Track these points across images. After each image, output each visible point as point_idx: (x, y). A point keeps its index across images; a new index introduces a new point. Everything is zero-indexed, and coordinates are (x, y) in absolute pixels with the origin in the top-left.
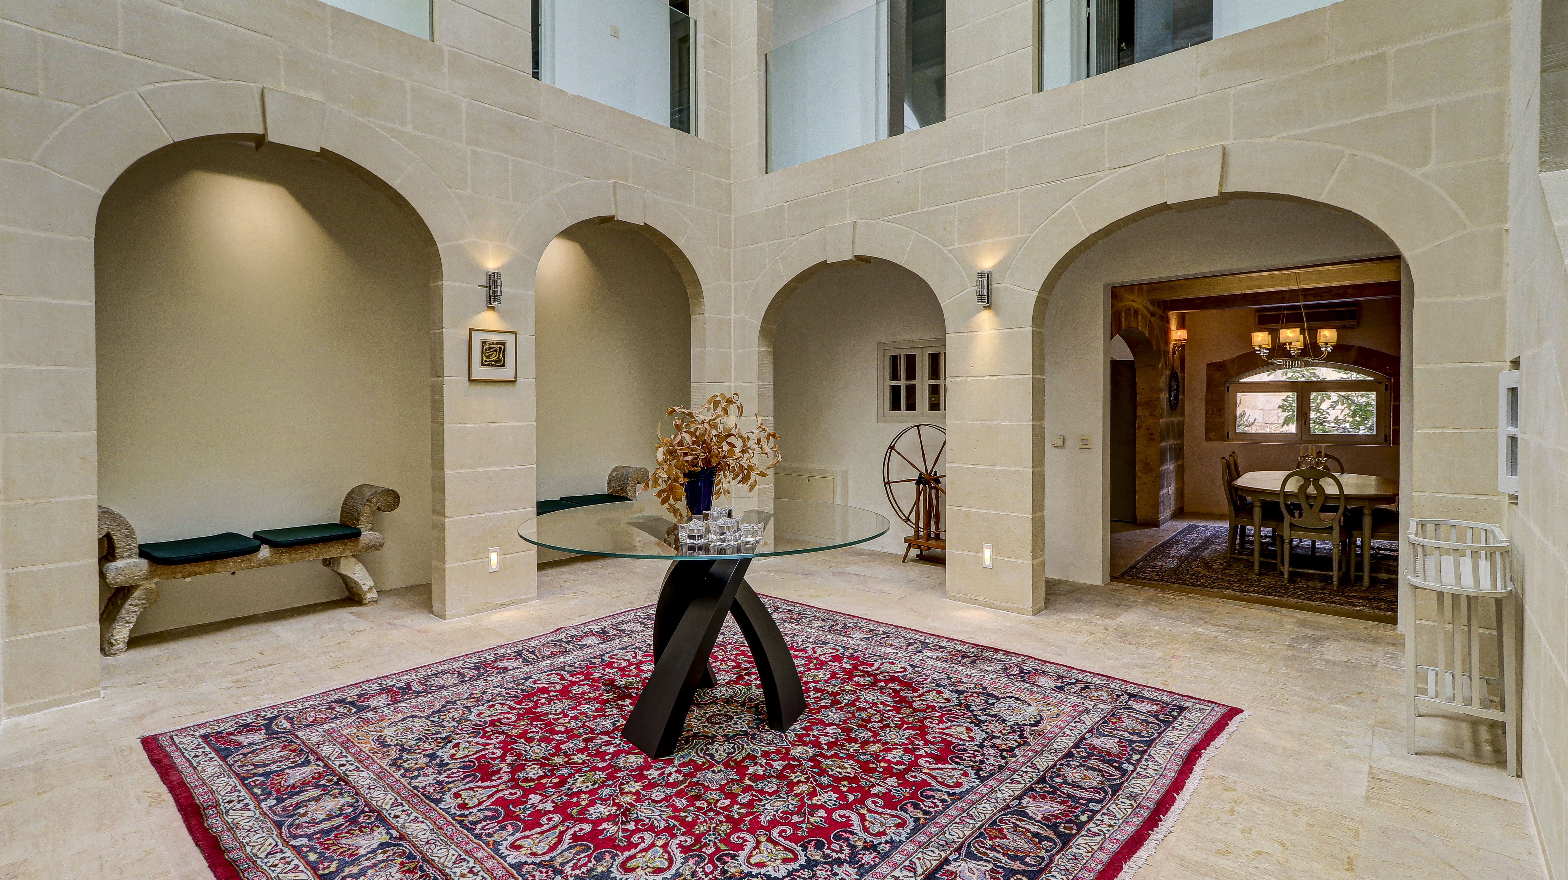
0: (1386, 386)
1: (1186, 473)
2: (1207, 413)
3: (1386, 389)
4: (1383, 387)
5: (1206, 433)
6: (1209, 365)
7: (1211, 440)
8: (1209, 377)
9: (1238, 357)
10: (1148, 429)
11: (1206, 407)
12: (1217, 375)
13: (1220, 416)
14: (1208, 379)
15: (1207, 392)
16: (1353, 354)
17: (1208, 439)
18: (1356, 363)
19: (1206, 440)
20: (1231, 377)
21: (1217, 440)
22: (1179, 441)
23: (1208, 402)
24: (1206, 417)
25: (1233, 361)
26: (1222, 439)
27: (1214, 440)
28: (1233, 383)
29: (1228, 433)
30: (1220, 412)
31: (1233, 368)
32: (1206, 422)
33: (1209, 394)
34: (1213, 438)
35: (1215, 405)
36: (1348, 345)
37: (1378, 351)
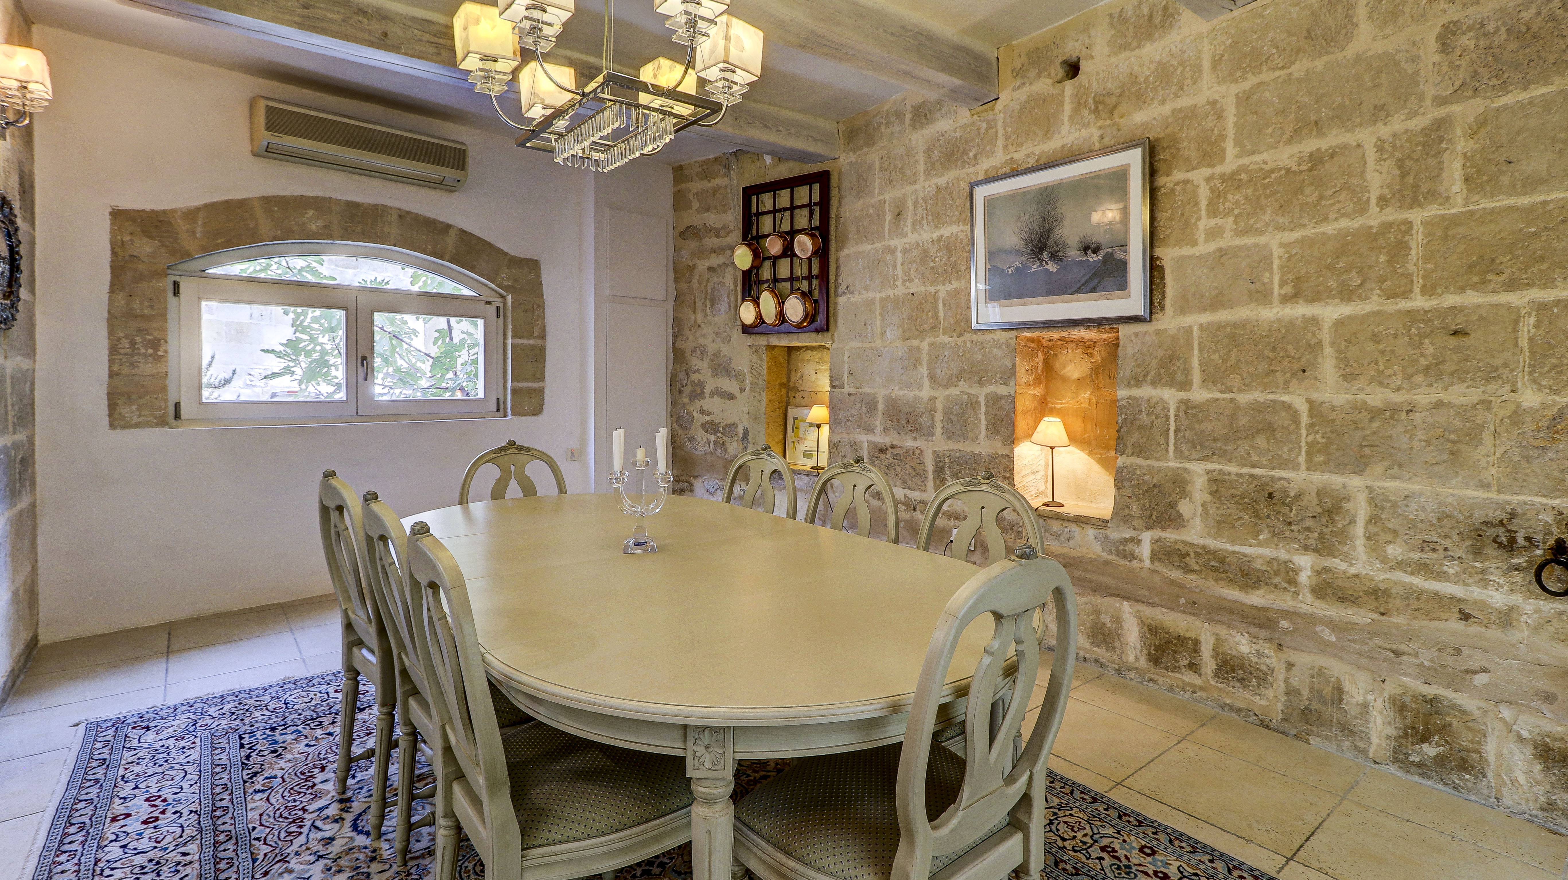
0: (498, 309)
1: (41, 531)
2: (113, 350)
3: (498, 315)
4: (492, 309)
5: (112, 406)
6: (117, 214)
7: (128, 426)
8: (117, 248)
9: (206, 206)
11: (111, 333)
12: (145, 247)
13: (158, 358)
14: (114, 253)
15: (112, 291)
16: (451, 239)
17: (116, 421)
19: (112, 426)
20: (187, 256)
21: (147, 425)
22: (21, 436)
23: (115, 320)
24: (111, 362)
25: (191, 214)
26: (162, 422)
27: (138, 426)
28: (190, 275)
29: (177, 406)
30: (156, 350)
31: (192, 233)
32: (112, 375)
33: (120, 297)
34: (136, 419)
35: (139, 330)
36: (442, 223)
37: (489, 244)
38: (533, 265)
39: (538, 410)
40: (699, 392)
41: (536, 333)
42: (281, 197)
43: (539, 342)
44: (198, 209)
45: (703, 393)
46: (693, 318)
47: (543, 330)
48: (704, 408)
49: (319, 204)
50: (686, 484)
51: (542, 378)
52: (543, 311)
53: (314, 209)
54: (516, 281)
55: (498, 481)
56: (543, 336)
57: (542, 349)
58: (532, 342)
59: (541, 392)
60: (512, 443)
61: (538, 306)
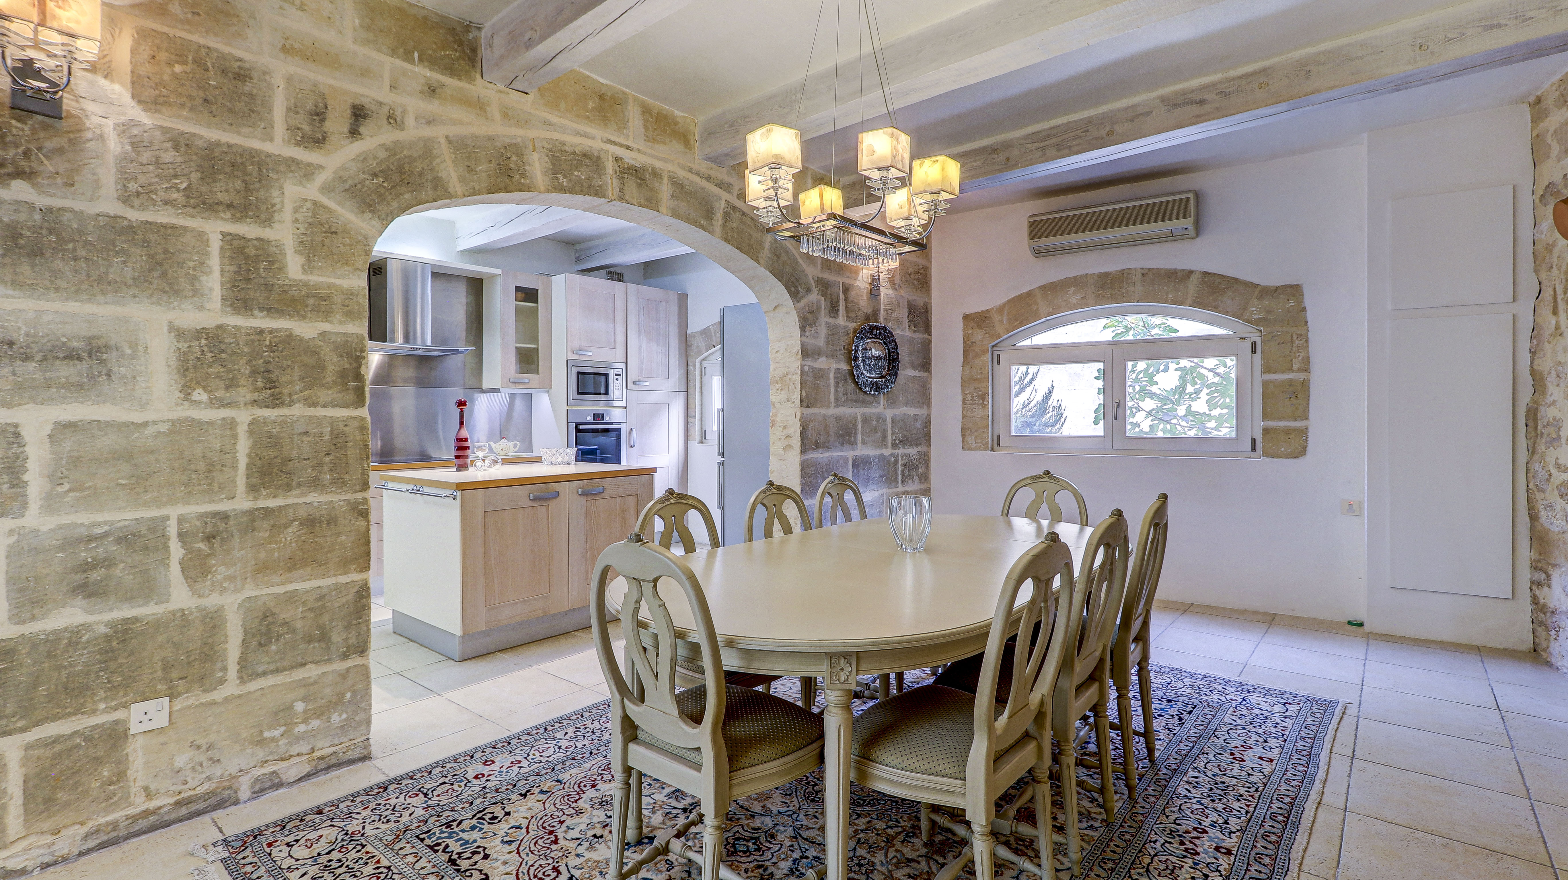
0: (1254, 345)
2: (964, 401)
3: (1254, 351)
5: (963, 436)
6: (966, 317)
7: (970, 449)
8: (966, 337)
9: (1009, 301)
10: (785, 427)
12: (978, 335)
14: (964, 342)
15: (963, 365)
16: (1194, 288)
17: (965, 446)
18: (1199, 303)
19: (963, 448)
20: (999, 337)
21: (979, 449)
23: (965, 383)
24: (963, 408)
25: (1000, 309)
26: (992, 447)
27: (975, 449)
28: (1005, 349)
29: (999, 436)
30: (983, 401)
31: (1001, 321)
32: (964, 417)
33: (967, 368)
34: (974, 445)
35: (976, 388)
36: (1183, 270)
37: (1235, 280)
38: (1294, 291)
39: (1301, 452)
40: (1554, 436)
41: (1296, 366)
42: (1052, 283)
43: (1301, 376)
44: (1005, 304)
45: (1559, 437)
46: (1554, 322)
47: (1307, 361)
48: (1561, 461)
49: (1077, 282)
50: (1544, 575)
51: (1305, 416)
52: (1307, 341)
53: (1074, 286)
54: (1269, 312)
55: (1033, 502)
56: (1306, 368)
57: (1305, 385)
58: (1291, 376)
59: (1304, 432)
60: (1047, 473)
61: (1299, 336)
